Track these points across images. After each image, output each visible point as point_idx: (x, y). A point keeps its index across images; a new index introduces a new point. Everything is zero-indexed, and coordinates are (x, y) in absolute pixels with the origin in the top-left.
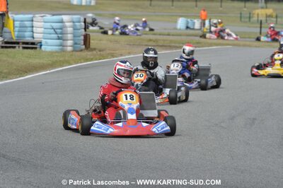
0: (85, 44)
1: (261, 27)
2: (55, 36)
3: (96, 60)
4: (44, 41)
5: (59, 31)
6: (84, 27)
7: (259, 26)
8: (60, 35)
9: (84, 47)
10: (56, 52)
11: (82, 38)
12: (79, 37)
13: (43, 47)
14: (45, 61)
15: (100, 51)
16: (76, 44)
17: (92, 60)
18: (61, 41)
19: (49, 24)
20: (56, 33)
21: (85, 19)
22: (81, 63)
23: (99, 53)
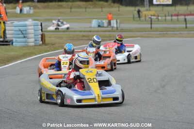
0: (42, 40)
1: (151, 24)
2: (22, 36)
3: (52, 51)
4: (14, 40)
5: (24, 32)
6: (41, 29)
7: (150, 23)
8: (25, 35)
9: (41, 42)
10: (24, 47)
11: (40, 36)
12: (38, 35)
13: (14, 44)
14: (18, 53)
15: (53, 45)
16: (36, 40)
17: (49, 51)
18: (26, 39)
19: (17, 28)
20: (23, 34)
21: (41, 24)
22: (42, 53)
23: (52, 46)
